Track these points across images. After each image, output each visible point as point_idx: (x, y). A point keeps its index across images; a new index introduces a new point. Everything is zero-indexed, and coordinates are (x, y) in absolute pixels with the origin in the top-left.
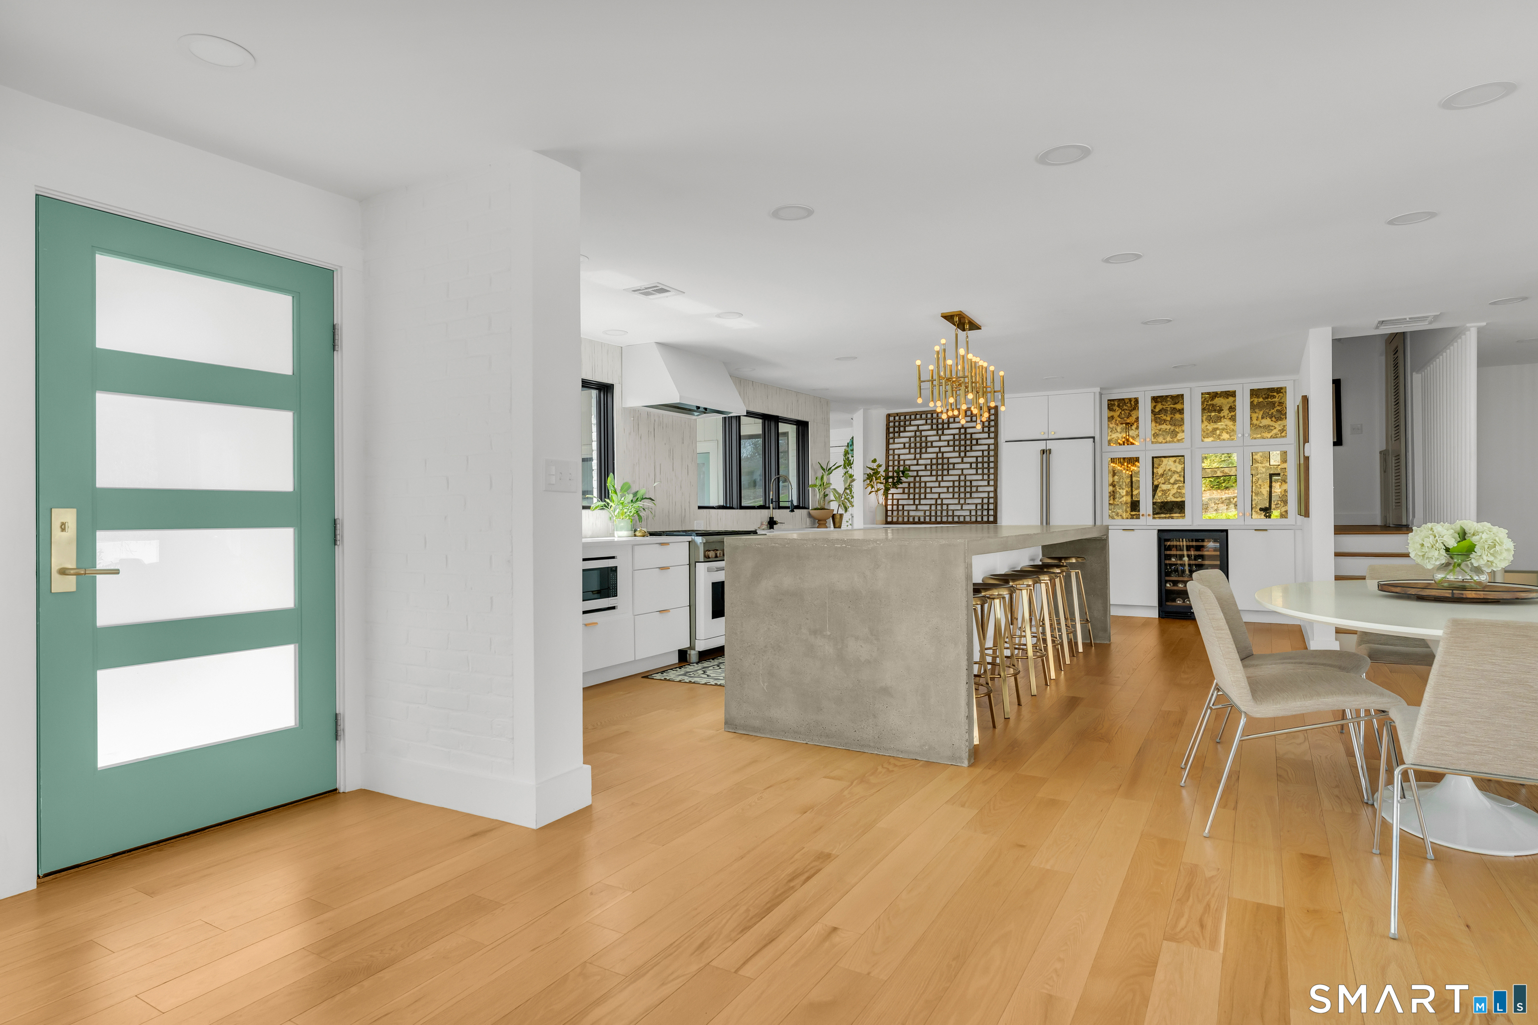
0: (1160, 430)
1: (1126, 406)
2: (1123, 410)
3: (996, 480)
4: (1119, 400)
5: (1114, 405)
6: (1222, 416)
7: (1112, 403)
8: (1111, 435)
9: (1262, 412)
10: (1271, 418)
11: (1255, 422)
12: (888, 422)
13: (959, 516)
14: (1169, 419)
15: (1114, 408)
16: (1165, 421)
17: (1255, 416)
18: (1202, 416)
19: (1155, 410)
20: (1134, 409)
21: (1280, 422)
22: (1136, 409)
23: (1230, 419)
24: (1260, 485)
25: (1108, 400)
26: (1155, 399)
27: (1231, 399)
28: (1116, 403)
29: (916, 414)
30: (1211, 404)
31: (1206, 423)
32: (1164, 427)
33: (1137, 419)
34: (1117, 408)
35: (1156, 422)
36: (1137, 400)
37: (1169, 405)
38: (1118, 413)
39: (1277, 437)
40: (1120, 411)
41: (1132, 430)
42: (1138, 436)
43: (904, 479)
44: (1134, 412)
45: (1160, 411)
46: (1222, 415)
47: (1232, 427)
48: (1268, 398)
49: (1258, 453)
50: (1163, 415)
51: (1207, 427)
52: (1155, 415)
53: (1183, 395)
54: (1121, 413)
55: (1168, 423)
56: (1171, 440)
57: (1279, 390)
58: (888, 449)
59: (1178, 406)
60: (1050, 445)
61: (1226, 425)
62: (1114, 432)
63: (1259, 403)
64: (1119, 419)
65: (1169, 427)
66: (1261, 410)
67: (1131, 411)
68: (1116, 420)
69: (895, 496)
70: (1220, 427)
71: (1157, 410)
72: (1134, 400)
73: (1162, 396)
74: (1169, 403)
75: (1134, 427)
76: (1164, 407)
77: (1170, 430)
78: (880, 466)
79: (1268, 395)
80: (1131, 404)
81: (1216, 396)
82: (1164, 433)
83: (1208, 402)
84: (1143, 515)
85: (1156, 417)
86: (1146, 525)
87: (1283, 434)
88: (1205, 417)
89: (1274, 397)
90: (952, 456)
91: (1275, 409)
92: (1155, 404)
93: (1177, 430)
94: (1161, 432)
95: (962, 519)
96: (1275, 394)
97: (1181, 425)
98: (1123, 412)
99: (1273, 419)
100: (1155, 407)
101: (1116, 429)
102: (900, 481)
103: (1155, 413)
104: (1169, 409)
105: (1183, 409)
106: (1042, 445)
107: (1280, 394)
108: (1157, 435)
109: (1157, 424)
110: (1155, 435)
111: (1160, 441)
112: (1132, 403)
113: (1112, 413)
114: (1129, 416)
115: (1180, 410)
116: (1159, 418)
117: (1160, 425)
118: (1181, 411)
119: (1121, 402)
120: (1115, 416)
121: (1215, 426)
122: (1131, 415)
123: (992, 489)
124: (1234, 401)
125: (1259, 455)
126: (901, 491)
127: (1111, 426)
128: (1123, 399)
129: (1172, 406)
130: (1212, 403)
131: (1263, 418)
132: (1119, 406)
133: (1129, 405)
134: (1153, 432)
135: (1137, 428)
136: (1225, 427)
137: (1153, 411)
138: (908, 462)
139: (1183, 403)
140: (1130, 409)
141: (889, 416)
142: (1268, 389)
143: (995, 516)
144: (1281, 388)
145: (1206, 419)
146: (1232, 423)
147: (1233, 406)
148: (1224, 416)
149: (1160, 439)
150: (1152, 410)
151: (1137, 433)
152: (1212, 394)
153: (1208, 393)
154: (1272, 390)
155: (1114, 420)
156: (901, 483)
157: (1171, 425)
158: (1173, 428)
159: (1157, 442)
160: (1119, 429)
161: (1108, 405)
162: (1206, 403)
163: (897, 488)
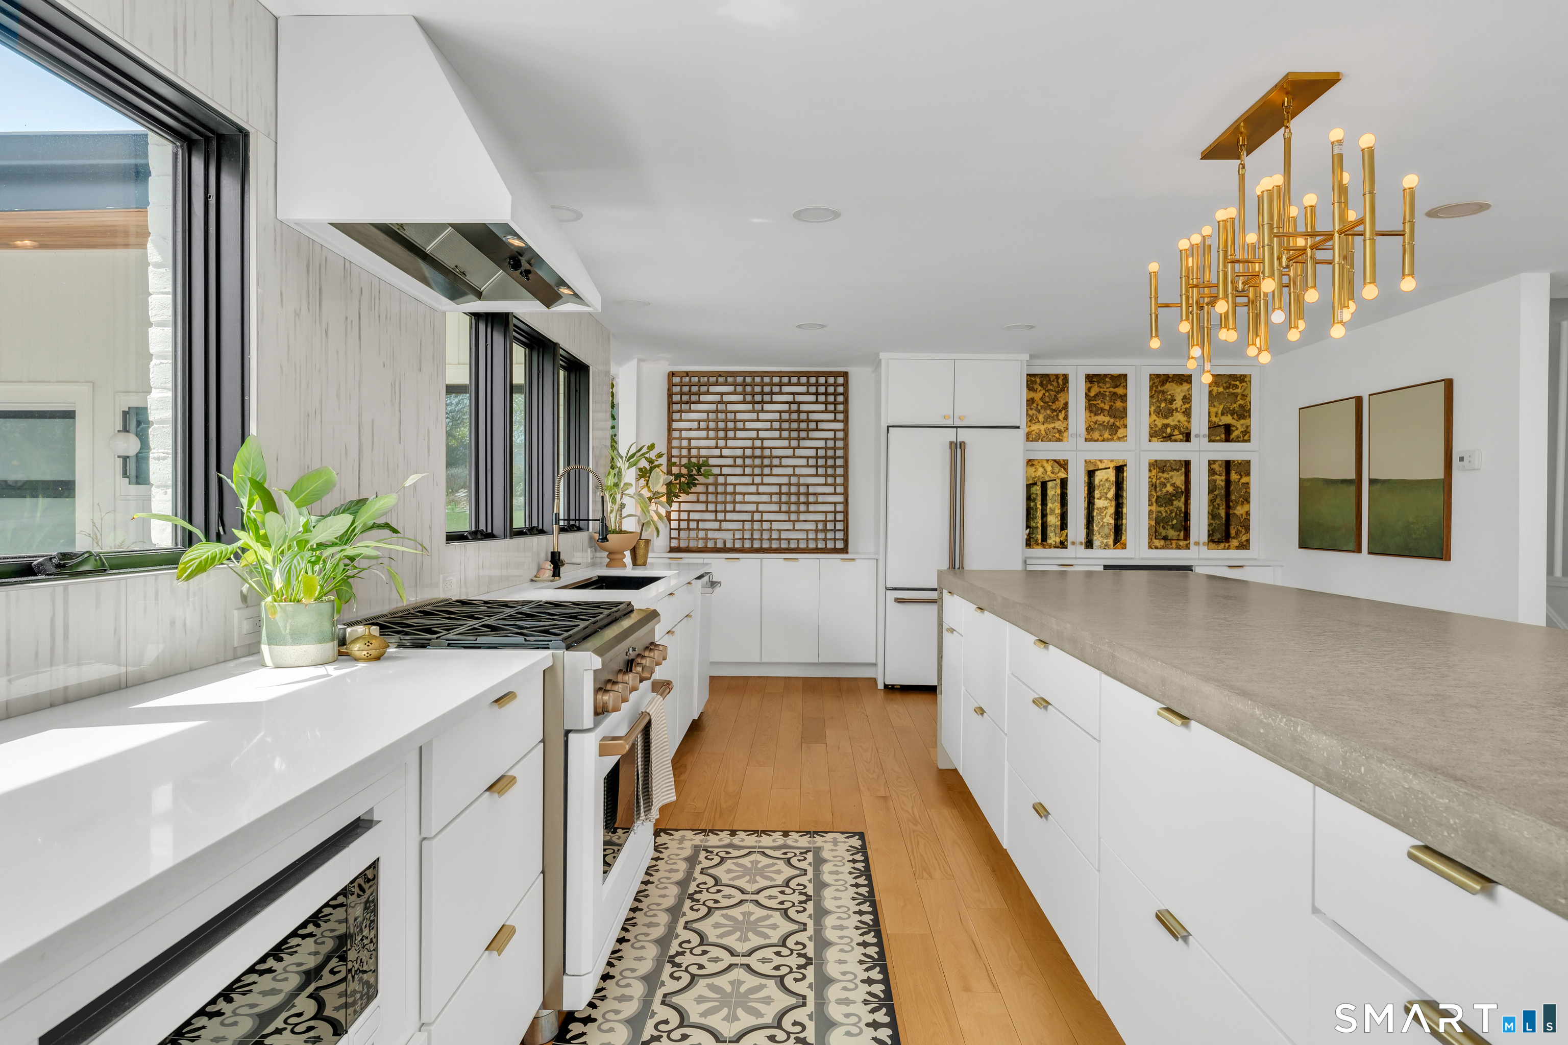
0: (1096, 423)
1: (1051, 385)
2: (1047, 391)
3: (846, 485)
4: (1043, 376)
5: (1035, 382)
6: (1174, 408)
7: (1033, 379)
8: (1030, 426)
9: (1221, 407)
10: (1232, 415)
11: (1214, 419)
12: (671, 385)
13: (789, 540)
14: (1107, 407)
15: (1035, 387)
16: (1102, 410)
17: (1214, 410)
18: (1150, 408)
19: (1089, 393)
20: (1062, 390)
21: (1242, 421)
22: (1064, 390)
23: (1183, 412)
24: (1218, 505)
25: (1027, 375)
26: (1090, 378)
27: (1185, 386)
28: (1038, 381)
29: (719, 374)
30: (1160, 391)
31: (1154, 417)
32: (1101, 418)
33: (1066, 405)
34: (1040, 388)
35: (1091, 411)
36: (1066, 378)
37: (1107, 389)
38: (1040, 395)
39: (1239, 441)
40: (1044, 391)
41: (1059, 420)
42: (1067, 429)
43: (701, 479)
44: (1061, 394)
45: (1097, 395)
46: (1174, 406)
47: (1186, 424)
48: (1228, 388)
49: (1217, 461)
50: (1099, 402)
51: (1156, 422)
52: (1089, 401)
53: (1125, 376)
54: (1044, 394)
55: (1106, 413)
56: (1110, 437)
57: (1242, 379)
58: (670, 430)
59: (1120, 391)
60: (964, 435)
61: (1179, 421)
62: (1034, 422)
63: (1219, 394)
64: (1042, 404)
65: (1107, 419)
66: (1220, 404)
67: (1058, 393)
68: (1037, 405)
69: (684, 507)
70: (1172, 424)
71: (1092, 394)
72: (1062, 378)
73: (1099, 375)
74: (1108, 385)
75: (1061, 416)
76: (1102, 390)
77: (1108, 423)
78: (660, 455)
79: (1230, 384)
80: (1058, 382)
81: (1167, 381)
82: (1101, 427)
83: (1157, 388)
84: (1073, 543)
85: (1091, 404)
86: (1076, 558)
87: (1246, 438)
88: (1153, 408)
89: (1236, 387)
90: (777, 444)
91: (1238, 403)
92: (1089, 385)
93: (1118, 424)
94: (1096, 426)
95: (793, 545)
96: (1238, 383)
97: (1123, 418)
98: (1047, 394)
99: (1235, 416)
100: (1089, 389)
101: (1037, 418)
102: (692, 483)
103: (1090, 398)
104: (1107, 394)
105: (1126, 395)
106: (950, 435)
107: (1244, 384)
108: (1092, 429)
109: (1092, 414)
110: (1089, 430)
111: (1096, 439)
112: (1060, 381)
113: (1032, 395)
114: (1055, 400)
115: (1121, 396)
116: (1095, 405)
117: (1095, 415)
118: (1124, 398)
119: (1046, 379)
120: (1036, 398)
121: (1166, 421)
122: (1057, 399)
123: (840, 499)
124: (1190, 389)
125: (1217, 464)
126: (692, 497)
127: (1031, 412)
128: (1048, 375)
129: (1112, 389)
130: (1162, 389)
131: (1223, 414)
132: (1041, 384)
133: (1055, 384)
134: (1087, 426)
135: (1066, 418)
136: (1178, 424)
137: (1087, 396)
138: (703, 452)
139: (1126, 387)
140: (1057, 390)
141: (672, 374)
142: (1230, 376)
143: (846, 540)
144: (1245, 376)
145: (1155, 411)
146: (1185, 418)
147: (1188, 396)
148: (1176, 409)
149: (1096, 435)
150: (1086, 394)
151: (1065, 425)
152: (1163, 377)
153: (1158, 376)
154: (1234, 377)
155: (1035, 405)
156: (695, 485)
157: (1110, 416)
158: (1112, 421)
159: (1092, 440)
160: (1041, 418)
161: (1027, 381)
162: (1154, 389)
163: (688, 493)
